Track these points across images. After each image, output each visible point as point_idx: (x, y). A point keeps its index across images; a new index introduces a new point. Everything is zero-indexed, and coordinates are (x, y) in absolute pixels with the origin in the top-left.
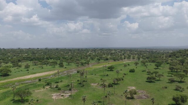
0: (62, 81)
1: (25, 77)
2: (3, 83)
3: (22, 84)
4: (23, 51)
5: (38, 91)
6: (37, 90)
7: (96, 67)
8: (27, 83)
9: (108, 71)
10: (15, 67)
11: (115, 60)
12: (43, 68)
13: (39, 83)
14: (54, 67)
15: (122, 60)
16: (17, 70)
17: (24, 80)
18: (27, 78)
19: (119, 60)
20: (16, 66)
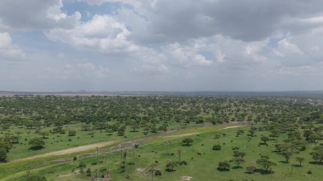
0: (102, 162)
1: (62, 151)
2: (29, 161)
3: (52, 163)
4: (81, 102)
5: (63, 176)
6: (62, 174)
7: (173, 138)
8: (58, 162)
9: (183, 145)
10: (56, 133)
11: (214, 123)
12: (92, 136)
13: (72, 164)
14: (110, 135)
15: (228, 122)
16: (57, 139)
17: (57, 157)
18: (63, 154)
19: (221, 123)
20: (59, 132)
